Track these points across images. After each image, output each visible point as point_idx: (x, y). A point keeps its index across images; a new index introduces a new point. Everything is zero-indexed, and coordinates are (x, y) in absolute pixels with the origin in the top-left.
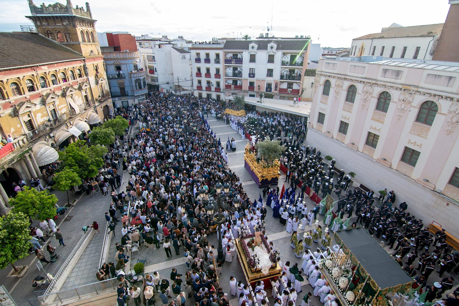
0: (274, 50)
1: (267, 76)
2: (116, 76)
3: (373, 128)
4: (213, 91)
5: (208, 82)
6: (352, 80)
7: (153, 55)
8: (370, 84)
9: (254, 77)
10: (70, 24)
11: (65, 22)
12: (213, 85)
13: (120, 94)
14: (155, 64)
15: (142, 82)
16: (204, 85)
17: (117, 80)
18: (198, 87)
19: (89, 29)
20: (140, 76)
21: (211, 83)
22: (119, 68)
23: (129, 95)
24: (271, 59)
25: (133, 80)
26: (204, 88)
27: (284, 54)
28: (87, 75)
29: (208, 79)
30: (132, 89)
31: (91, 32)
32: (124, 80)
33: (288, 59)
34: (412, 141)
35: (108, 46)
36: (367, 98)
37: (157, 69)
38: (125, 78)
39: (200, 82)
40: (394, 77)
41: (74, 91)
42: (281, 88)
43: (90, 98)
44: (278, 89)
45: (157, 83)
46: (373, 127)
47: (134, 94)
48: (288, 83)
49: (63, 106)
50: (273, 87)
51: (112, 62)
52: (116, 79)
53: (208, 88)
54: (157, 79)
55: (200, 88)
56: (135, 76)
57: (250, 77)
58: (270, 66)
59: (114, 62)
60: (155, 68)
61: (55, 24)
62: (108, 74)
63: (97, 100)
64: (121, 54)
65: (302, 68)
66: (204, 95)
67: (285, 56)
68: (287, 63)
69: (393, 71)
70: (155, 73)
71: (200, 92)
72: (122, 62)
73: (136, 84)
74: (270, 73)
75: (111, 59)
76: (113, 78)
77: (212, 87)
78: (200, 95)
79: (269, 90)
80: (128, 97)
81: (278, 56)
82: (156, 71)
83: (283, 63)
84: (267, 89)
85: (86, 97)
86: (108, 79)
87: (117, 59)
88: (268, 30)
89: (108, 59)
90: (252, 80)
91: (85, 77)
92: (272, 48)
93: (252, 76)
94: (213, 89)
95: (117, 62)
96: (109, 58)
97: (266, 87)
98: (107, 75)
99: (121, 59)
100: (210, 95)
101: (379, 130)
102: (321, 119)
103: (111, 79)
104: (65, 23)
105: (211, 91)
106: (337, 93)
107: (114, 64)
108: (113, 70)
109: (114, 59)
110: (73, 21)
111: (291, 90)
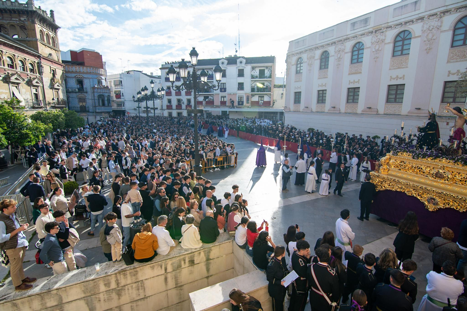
0: (243, 65)
1: (238, 90)
2: (77, 90)
3: (352, 83)
4: (184, 109)
5: (179, 101)
6: (323, 46)
7: (121, 80)
8: (341, 42)
9: (225, 91)
10: (28, 20)
11: (23, 17)
12: (183, 103)
13: (79, 109)
14: (123, 88)
15: (106, 99)
16: (174, 103)
17: (78, 94)
18: (167, 106)
19: (50, 33)
20: (104, 91)
21: (182, 100)
22: (80, 82)
23: (90, 111)
24: (241, 73)
25: (96, 95)
26: (174, 107)
27: (253, 68)
28: (41, 73)
29: (179, 97)
30: (94, 105)
31: (52, 37)
32: (86, 94)
33: (257, 72)
34: (394, 76)
35: (70, 60)
36: (340, 56)
37: (124, 94)
38: (87, 93)
39: (170, 101)
40: (363, 26)
41: (21, 80)
42: (252, 101)
43: (41, 98)
44: (250, 102)
45: (123, 108)
46: (351, 81)
47: (96, 110)
48: (259, 97)
49: (4, 91)
50: (245, 100)
51: (74, 75)
52: (76, 92)
53: (179, 106)
54: (124, 104)
55: (169, 107)
56: (99, 91)
57: (221, 91)
58: (241, 80)
59: (75, 75)
60: (123, 93)
61: (11, 18)
62: (68, 86)
63: (49, 103)
64: (85, 68)
65: (271, 80)
66: (175, 114)
67: (254, 71)
68: (257, 77)
69: (361, 21)
70: (122, 97)
71: (170, 111)
72: (85, 76)
73: (99, 100)
74: (241, 86)
75: (72, 72)
76: (72, 92)
77: (182, 105)
78: (170, 114)
79: (241, 103)
80: (88, 113)
81: (248, 70)
82: (123, 96)
83: (253, 77)
84: (239, 102)
85: (36, 95)
86: (66, 92)
87: (80, 72)
88: (236, 51)
89: (69, 71)
90: (223, 94)
91: (38, 74)
92: (241, 62)
93: (223, 90)
94: (184, 106)
95: (79, 76)
96: (71, 70)
97: (237, 100)
98: (66, 88)
99: (84, 73)
100: (181, 113)
101: (358, 82)
102: (297, 100)
103: (70, 92)
104: (22, 19)
105: (181, 109)
106: (310, 65)
107: (75, 77)
108: (73, 84)
109: (76, 72)
110: (32, 17)
111: (262, 102)
